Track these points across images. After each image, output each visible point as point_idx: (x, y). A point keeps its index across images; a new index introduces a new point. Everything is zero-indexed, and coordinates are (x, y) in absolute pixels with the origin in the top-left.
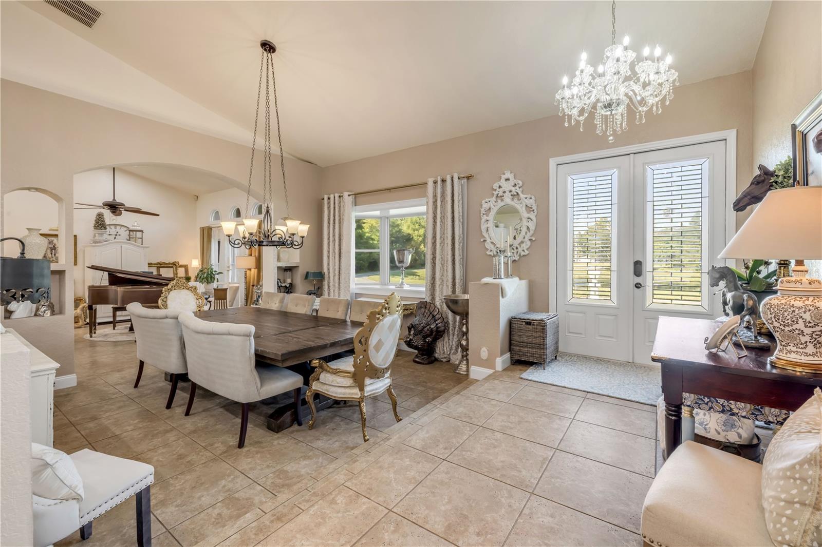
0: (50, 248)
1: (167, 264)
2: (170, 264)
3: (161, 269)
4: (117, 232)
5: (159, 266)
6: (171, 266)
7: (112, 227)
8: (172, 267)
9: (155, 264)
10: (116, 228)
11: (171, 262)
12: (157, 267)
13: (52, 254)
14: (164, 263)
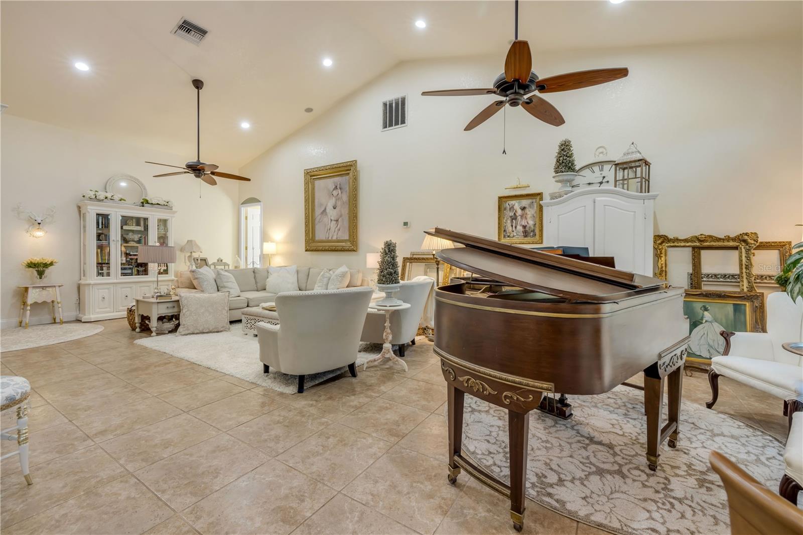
0: (511, 217)
1: (719, 240)
2: (728, 239)
3: (703, 252)
4: (604, 177)
5: (698, 244)
6: (731, 244)
7: (596, 168)
8: (736, 248)
9: (686, 240)
10: (602, 170)
11: (732, 236)
12: (694, 248)
13: (512, 226)
14: (710, 237)
